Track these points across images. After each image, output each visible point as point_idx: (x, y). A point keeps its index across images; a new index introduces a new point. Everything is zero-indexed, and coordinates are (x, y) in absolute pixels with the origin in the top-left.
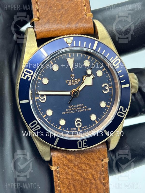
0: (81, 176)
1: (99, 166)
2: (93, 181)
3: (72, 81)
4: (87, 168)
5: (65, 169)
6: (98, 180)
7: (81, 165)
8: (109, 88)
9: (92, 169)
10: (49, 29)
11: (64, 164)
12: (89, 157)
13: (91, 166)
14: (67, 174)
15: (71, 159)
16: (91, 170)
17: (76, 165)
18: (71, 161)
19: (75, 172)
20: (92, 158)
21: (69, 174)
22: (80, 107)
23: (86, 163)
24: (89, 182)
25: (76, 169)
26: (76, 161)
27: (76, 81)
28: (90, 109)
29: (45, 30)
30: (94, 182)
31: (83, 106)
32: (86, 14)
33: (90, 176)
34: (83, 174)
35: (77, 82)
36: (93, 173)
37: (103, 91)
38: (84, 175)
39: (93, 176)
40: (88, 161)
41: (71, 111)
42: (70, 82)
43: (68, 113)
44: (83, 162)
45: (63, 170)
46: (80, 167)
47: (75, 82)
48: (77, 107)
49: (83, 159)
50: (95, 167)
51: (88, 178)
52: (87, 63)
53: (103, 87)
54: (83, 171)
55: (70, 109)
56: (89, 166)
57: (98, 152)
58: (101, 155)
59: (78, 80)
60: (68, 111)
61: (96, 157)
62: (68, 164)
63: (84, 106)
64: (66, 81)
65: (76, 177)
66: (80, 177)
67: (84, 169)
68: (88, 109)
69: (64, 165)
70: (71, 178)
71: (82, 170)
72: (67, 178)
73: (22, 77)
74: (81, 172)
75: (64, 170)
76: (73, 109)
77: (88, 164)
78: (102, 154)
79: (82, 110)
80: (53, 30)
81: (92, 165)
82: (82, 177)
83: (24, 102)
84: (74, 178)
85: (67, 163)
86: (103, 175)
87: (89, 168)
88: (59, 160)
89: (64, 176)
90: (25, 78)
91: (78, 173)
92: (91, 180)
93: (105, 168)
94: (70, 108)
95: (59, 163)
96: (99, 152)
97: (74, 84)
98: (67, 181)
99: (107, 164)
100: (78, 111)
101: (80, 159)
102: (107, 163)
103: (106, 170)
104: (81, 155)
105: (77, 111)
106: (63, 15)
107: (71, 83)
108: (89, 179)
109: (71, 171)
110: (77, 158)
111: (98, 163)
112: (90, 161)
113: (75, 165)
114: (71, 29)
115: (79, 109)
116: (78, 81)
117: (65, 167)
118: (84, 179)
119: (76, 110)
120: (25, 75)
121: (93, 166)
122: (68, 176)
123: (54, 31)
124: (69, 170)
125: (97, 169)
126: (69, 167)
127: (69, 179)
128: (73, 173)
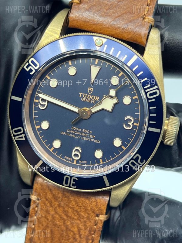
0: (64, 223)
1: (91, 221)
2: (77, 237)
3: (87, 96)
4: (74, 216)
5: (47, 206)
6: (84, 239)
7: (68, 209)
8: (133, 124)
9: (80, 220)
10: (88, 19)
11: (47, 198)
12: (80, 202)
13: (79, 216)
14: (47, 212)
15: (57, 195)
16: (79, 222)
17: (62, 207)
18: (56, 198)
19: (58, 214)
20: (84, 206)
21: (49, 214)
22: (87, 133)
23: (75, 209)
24: (72, 236)
25: (60, 210)
26: (63, 201)
27: (93, 98)
28: (99, 142)
29: (82, 20)
30: (79, 238)
31: (90, 134)
32: (144, 16)
33: (75, 228)
34: (67, 221)
35: (94, 100)
36: (80, 226)
37: (124, 126)
38: (68, 223)
39: (79, 229)
40: (78, 208)
41: (73, 134)
42: (85, 96)
43: (69, 135)
44: (72, 206)
45: (43, 204)
46: (65, 211)
47: (91, 99)
48: (83, 133)
49: (72, 202)
50: (85, 219)
51: (72, 229)
52: (115, 81)
53: (126, 119)
54: (69, 218)
55: (72, 132)
56: (78, 215)
57: (94, 202)
58: (97, 208)
59: (96, 98)
60: (69, 133)
61: (89, 207)
62: (52, 200)
63: (92, 134)
64: (80, 93)
65: (57, 222)
66: (62, 224)
67: (70, 215)
68: (96, 141)
69: (47, 200)
70: (51, 220)
71: (67, 216)
72: (45, 217)
73: (25, 67)
74: (65, 217)
75: (45, 205)
76: (76, 133)
77: (76, 212)
78: (99, 207)
79: (88, 139)
80: (92, 22)
81: (82, 215)
82: (65, 225)
83: (16, 99)
84: (54, 221)
85: (50, 198)
86: (93, 235)
87: (77, 218)
88: (42, 189)
89: (43, 213)
90: (28, 70)
91: (61, 217)
92: (75, 234)
93: (99, 227)
94: (73, 130)
95: (41, 195)
96: (96, 202)
97: (89, 101)
98: (45, 221)
99: (101, 223)
100: (83, 138)
101: (68, 200)
102: (103, 222)
103: (99, 230)
104: (72, 196)
105: (81, 138)
106: (112, 8)
107: (86, 98)
108: (73, 232)
109: (52, 211)
110: (64, 198)
111: (90, 217)
112: (81, 209)
113: (59, 206)
114: (115, 29)
115: (84, 136)
116: (96, 100)
117: (47, 202)
118: (67, 229)
119: (80, 135)
120: (29, 65)
121: (82, 217)
122: (48, 215)
123: (93, 24)
124: (51, 208)
125: (87, 223)
126: (52, 205)
127: (48, 219)
128: (55, 215)
